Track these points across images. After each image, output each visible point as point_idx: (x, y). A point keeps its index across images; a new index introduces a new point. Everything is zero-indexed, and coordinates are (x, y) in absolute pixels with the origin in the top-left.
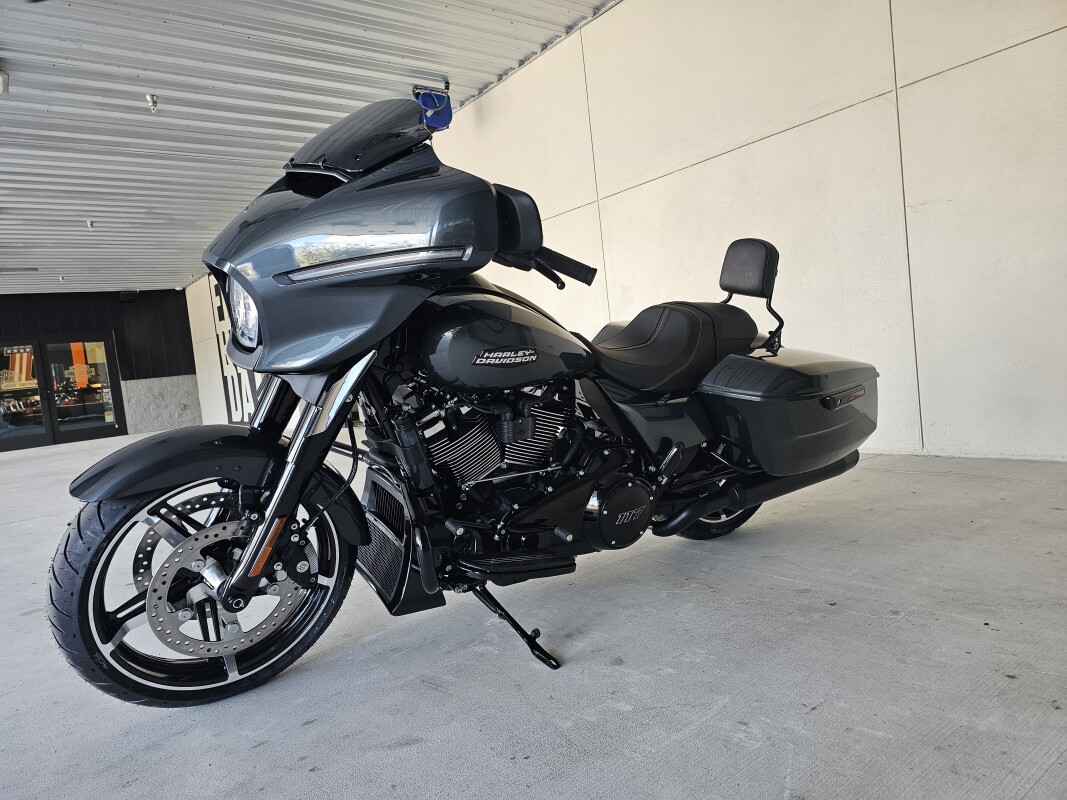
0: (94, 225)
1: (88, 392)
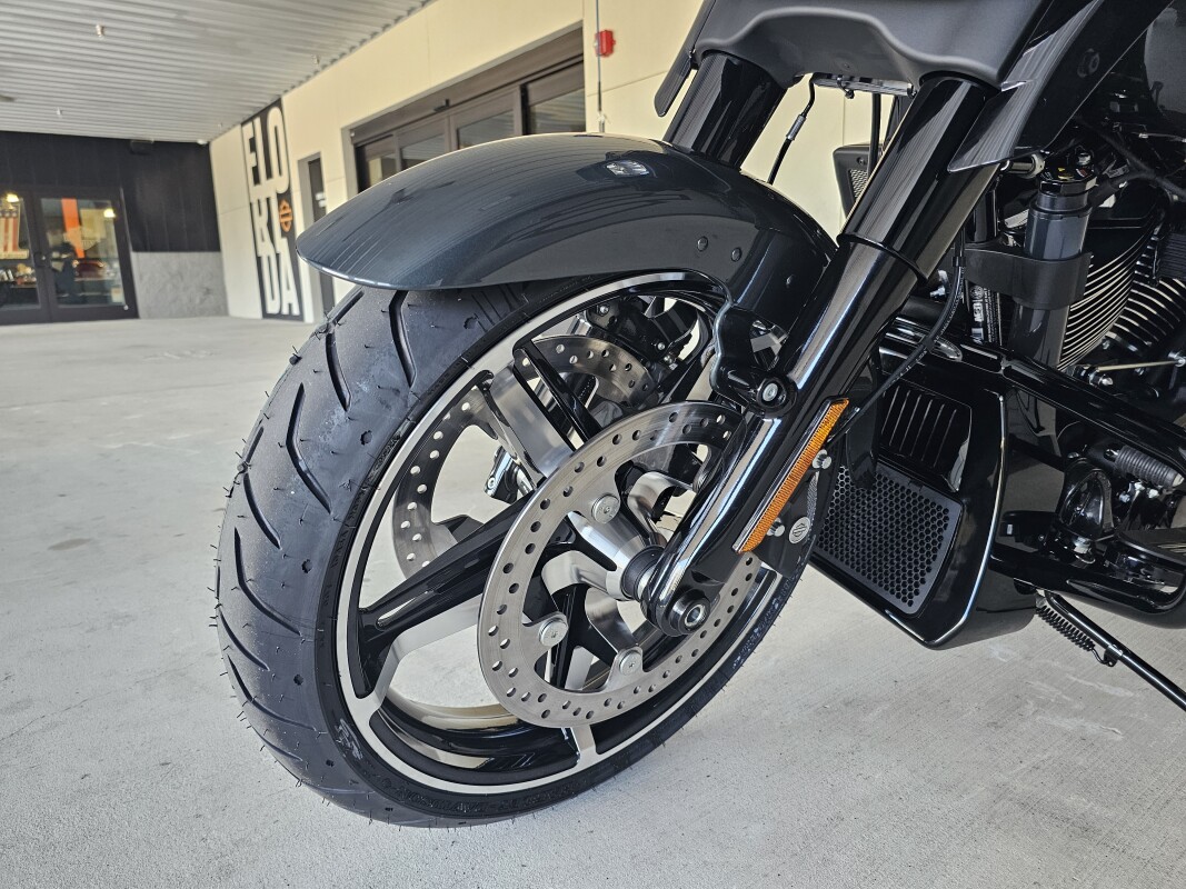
0: (107, 32)
1: (90, 264)
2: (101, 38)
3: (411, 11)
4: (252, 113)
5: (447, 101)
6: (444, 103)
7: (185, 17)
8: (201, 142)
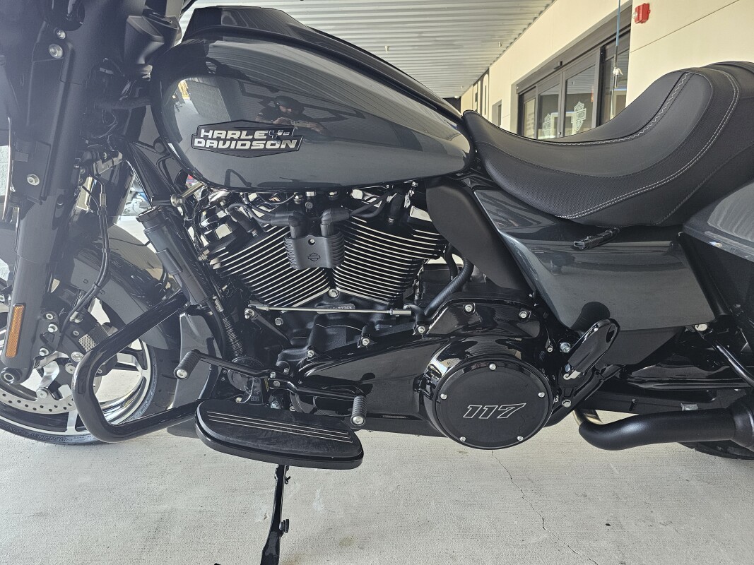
2: (387, 52)
3: (547, 6)
4: (477, 78)
5: (561, 62)
6: (559, 65)
7: (424, 35)
8: (456, 97)
